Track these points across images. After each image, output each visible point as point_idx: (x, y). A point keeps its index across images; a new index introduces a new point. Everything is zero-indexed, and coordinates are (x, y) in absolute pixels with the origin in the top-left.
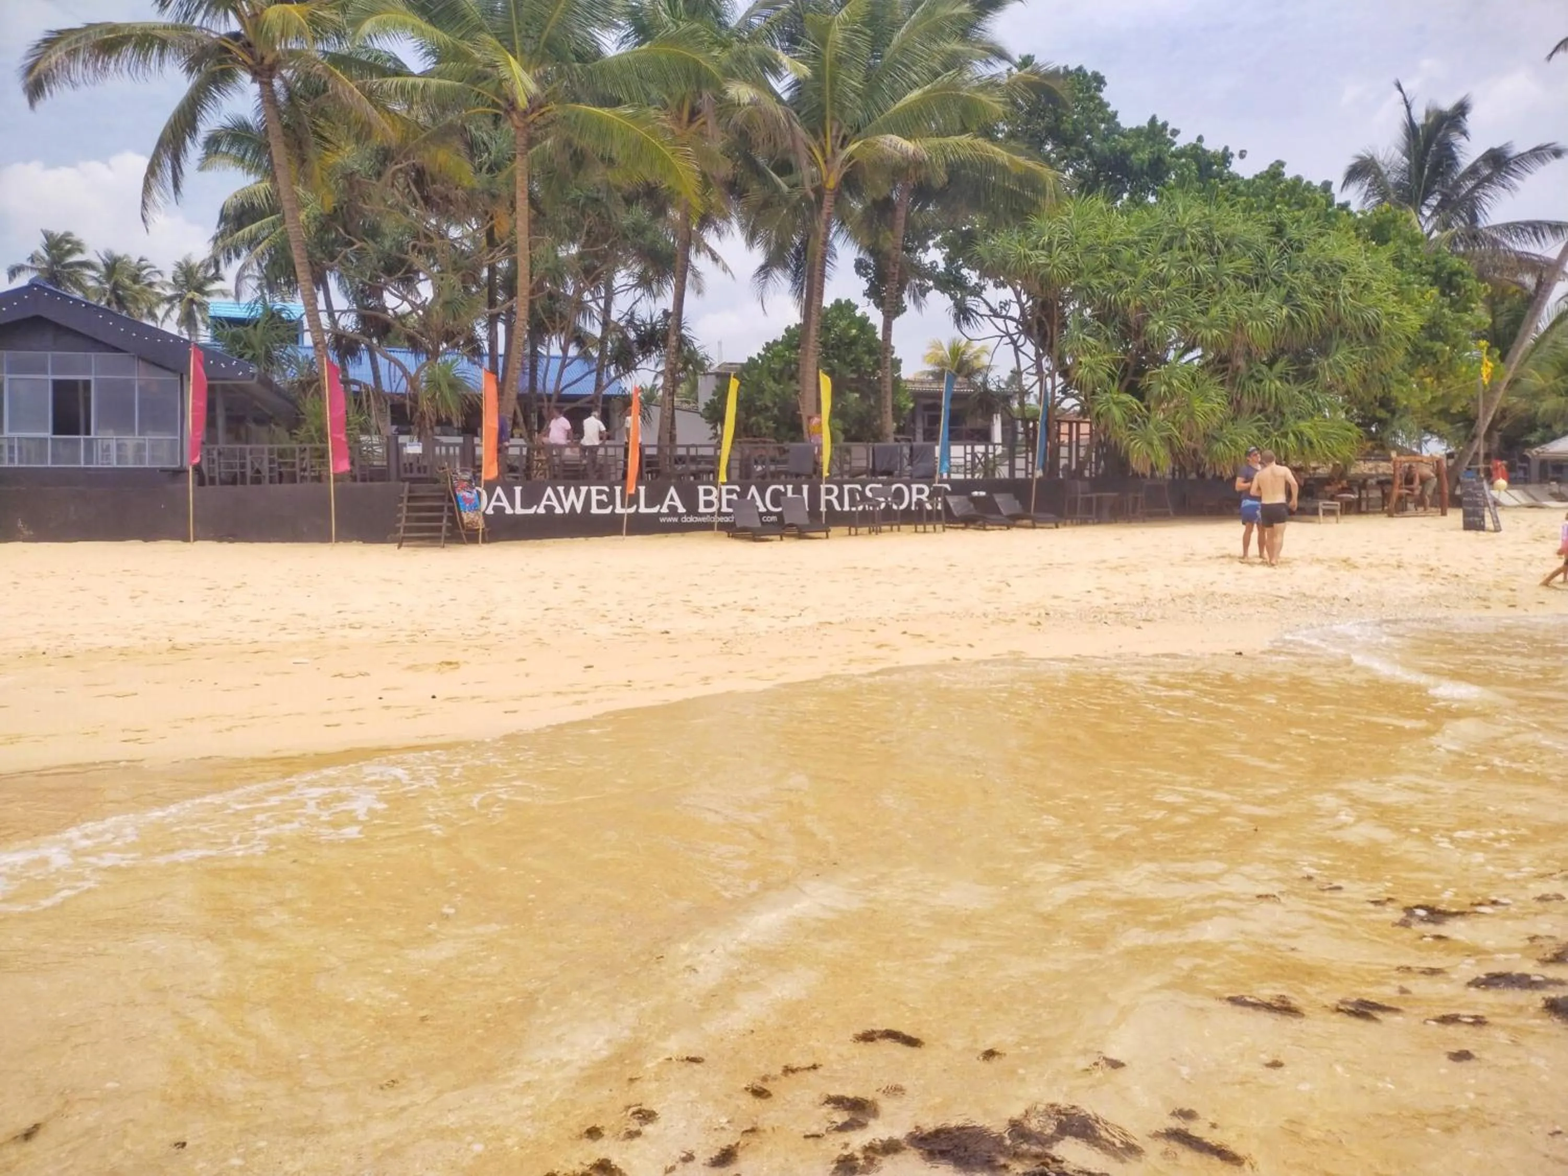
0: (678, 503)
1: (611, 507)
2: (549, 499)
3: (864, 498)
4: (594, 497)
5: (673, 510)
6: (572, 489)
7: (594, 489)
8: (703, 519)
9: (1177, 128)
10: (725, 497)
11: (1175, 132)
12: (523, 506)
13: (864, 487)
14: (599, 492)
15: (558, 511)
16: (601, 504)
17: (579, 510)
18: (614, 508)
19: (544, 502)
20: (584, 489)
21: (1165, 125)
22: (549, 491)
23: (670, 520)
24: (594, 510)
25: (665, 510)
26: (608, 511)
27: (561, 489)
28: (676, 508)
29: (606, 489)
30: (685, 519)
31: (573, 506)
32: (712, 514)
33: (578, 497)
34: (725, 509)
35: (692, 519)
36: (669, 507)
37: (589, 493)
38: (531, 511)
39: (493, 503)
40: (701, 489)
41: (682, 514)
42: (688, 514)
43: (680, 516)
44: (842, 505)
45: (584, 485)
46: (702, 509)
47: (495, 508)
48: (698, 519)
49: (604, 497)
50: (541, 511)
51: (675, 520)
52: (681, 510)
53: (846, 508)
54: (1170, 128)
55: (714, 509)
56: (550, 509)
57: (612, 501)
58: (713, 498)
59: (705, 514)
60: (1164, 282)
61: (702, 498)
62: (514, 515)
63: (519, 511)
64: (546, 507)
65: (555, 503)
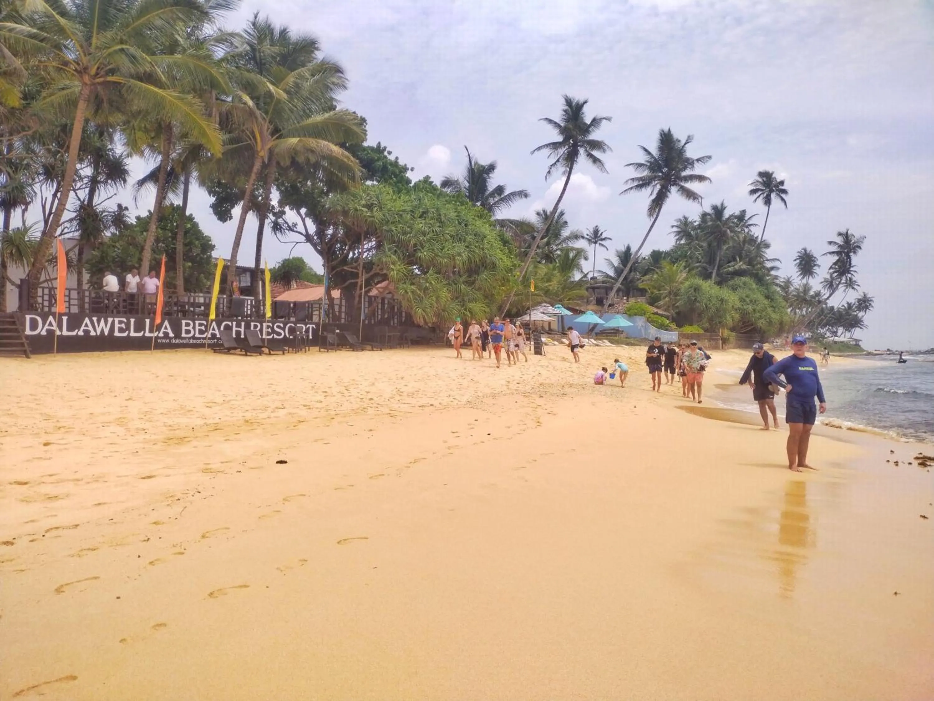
0: (169, 331)
1: (127, 332)
2: (86, 325)
3: (274, 332)
4: (117, 326)
5: (166, 335)
6: (103, 320)
7: (117, 320)
8: (184, 341)
9: (391, 150)
10: (197, 328)
11: (390, 153)
12: (69, 330)
13: (273, 325)
14: (120, 322)
15: (93, 333)
16: (121, 330)
17: (106, 334)
18: (129, 332)
19: (83, 327)
20: (110, 320)
21: (385, 148)
22: (87, 320)
23: (164, 341)
24: (117, 334)
25: (161, 335)
26: (125, 334)
27: (95, 319)
28: (168, 334)
29: (125, 320)
30: (173, 341)
31: (102, 331)
32: (190, 338)
33: (106, 325)
34: (197, 335)
35: (177, 341)
36: (164, 333)
37: (113, 322)
38: (74, 333)
39: (46, 327)
40: (184, 322)
41: (172, 338)
42: (176, 337)
43: (171, 338)
44: (262, 335)
45: (111, 317)
46: (184, 335)
47: (48, 331)
48: (181, 341)
49: (123, 326)
50: (81, 333)
51: (168, 341)
52: (171, 335)
53: (264, 337)
54: (387, 150)
55: (191, 335)
56: (87, 332)
57: (128, 328)
58: (190, 328)
59: (185, 338)
60: (424, 234)
61: (184, 328)
62: (61, 336)
63: (65, 333)
64: (84, 331)
65: (90, 328)
